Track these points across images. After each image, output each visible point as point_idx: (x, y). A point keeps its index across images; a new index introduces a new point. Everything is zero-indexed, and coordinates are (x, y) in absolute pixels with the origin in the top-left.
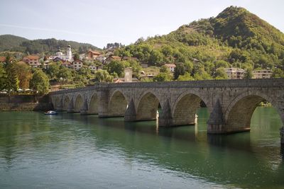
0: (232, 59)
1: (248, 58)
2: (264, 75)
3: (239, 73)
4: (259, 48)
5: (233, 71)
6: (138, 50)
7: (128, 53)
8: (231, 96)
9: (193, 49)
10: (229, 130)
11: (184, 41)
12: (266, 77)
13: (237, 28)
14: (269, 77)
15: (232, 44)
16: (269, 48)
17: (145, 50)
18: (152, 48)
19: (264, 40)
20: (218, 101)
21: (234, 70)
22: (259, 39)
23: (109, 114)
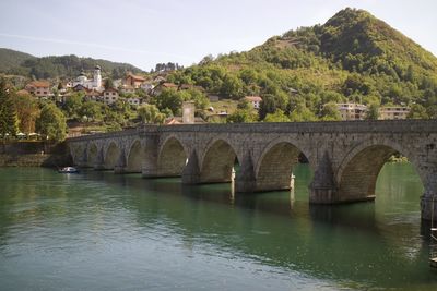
0: (348, 89)
1: (372, 87)
2: (396, 114)
3: (358, 111)
4: (388, 73)
5: (349, 108)
6: (204, 74)
7: (188, 78)
8: (345, 146)
9: (288, 73)
10: (343, 199)
11: (275, 61)
12: (399, 117)
13: (356, 41)
14: (404, 117)
15: (348, 66)
16: (404, 74)
17: (215, 74)
18: (225, 71)
19: (397, 61)
20: (327, 154)
21: (352, 107)
22: (389, 59)
23: (159, 173)
